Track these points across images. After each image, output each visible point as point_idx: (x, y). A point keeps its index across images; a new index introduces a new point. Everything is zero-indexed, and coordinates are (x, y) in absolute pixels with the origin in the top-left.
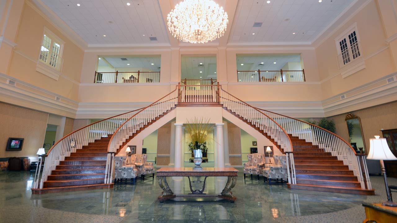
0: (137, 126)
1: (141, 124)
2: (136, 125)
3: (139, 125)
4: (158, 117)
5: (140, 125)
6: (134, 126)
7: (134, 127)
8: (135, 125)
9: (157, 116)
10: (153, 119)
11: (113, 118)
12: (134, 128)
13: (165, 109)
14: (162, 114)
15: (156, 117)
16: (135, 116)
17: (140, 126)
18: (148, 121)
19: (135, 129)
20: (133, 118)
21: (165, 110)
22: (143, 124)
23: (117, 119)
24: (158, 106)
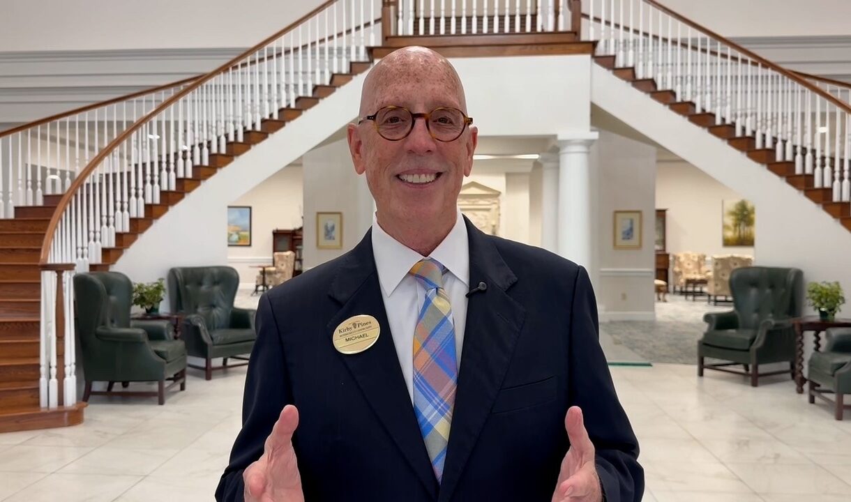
0: (181, 161)
1: (197, 149)
2: (176, 154)
3: (189, 154)
4: (276, 117)
5: (192, 151)
6: (164, 159)
7: (166, 163)
8: (168, 156)
9: (271, 115)
10: (254, 125)
11: (62, 119)
12: (164, 165)
13: (305, 78)
14: (293, 106)
15: (267, 117)
16: (164, 112)
17: (192, 158)
18: (227, 136)
19: (172, 173)
20: (155, 119)
21: (305, 86)
22: (205, 150)
23: (82, 124)
24: (269, 66)
